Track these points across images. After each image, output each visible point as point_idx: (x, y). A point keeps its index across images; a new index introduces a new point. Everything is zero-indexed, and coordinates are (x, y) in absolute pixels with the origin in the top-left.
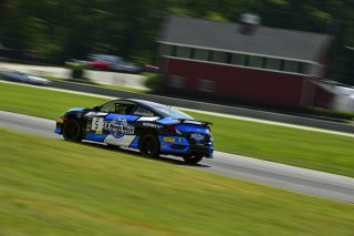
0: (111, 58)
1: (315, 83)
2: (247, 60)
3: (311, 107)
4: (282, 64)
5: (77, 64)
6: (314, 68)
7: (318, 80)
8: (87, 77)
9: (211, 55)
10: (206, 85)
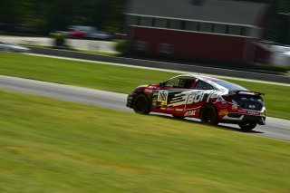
0: (87, 28)
1: (255, 43)
2: (198, 26)
3: (252, 63)
4: (227, 28)
5: (59, 34)
6: (254, 31)
7: (257, 40)
8: (68, 44)
9: (168, 23)
10: (165, 48)
